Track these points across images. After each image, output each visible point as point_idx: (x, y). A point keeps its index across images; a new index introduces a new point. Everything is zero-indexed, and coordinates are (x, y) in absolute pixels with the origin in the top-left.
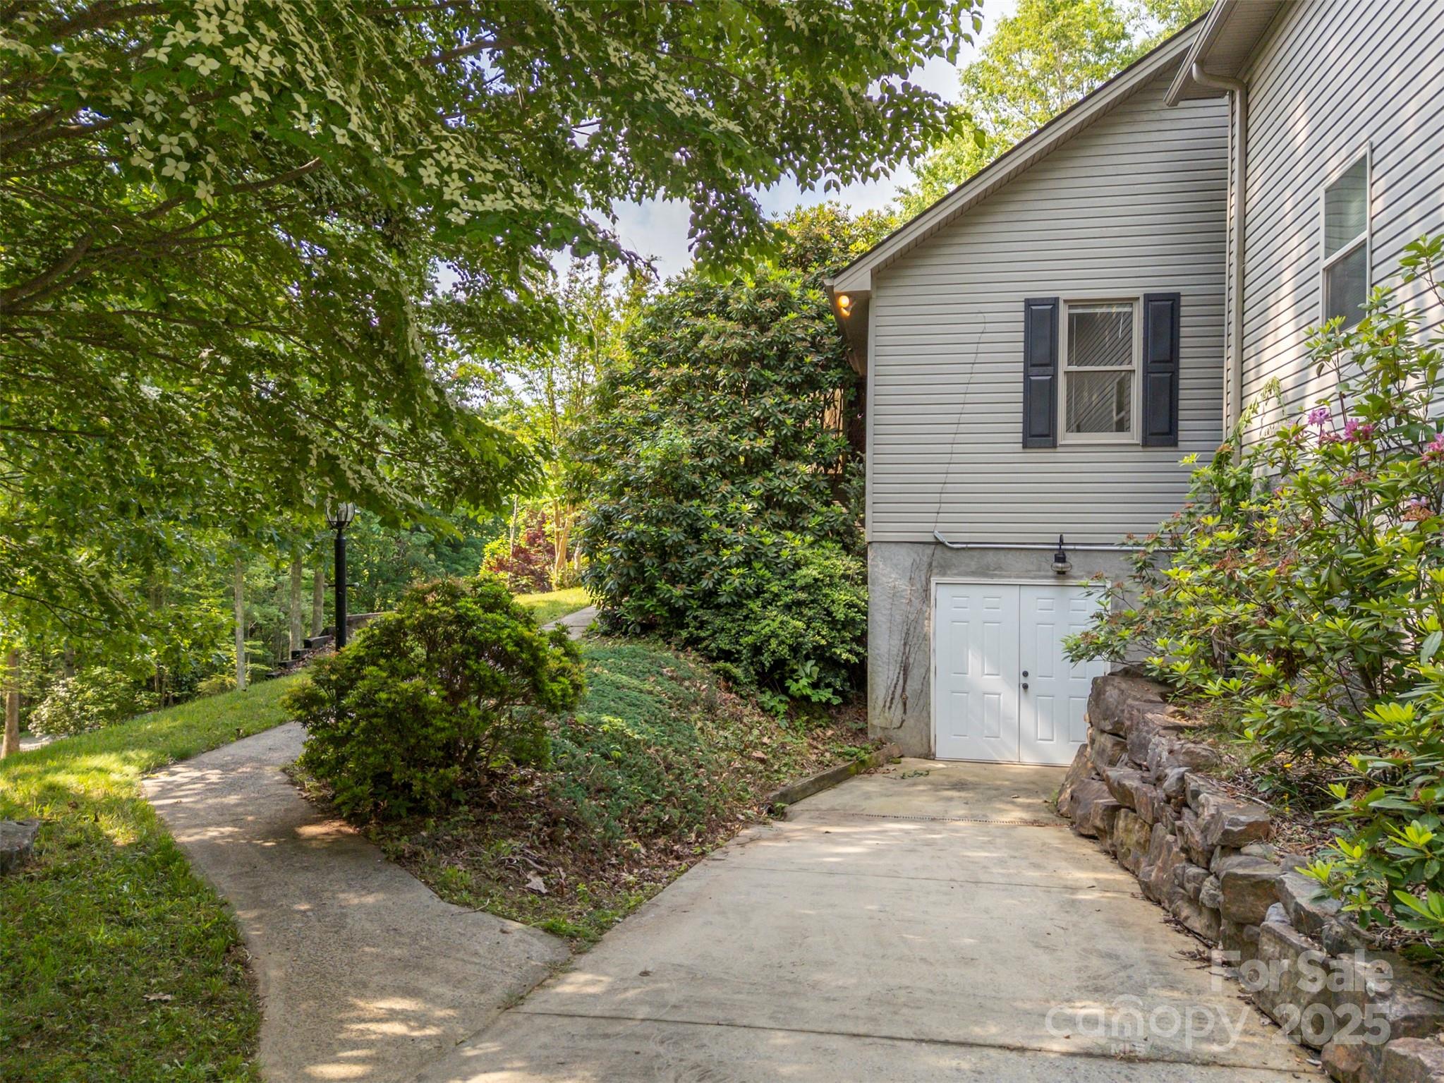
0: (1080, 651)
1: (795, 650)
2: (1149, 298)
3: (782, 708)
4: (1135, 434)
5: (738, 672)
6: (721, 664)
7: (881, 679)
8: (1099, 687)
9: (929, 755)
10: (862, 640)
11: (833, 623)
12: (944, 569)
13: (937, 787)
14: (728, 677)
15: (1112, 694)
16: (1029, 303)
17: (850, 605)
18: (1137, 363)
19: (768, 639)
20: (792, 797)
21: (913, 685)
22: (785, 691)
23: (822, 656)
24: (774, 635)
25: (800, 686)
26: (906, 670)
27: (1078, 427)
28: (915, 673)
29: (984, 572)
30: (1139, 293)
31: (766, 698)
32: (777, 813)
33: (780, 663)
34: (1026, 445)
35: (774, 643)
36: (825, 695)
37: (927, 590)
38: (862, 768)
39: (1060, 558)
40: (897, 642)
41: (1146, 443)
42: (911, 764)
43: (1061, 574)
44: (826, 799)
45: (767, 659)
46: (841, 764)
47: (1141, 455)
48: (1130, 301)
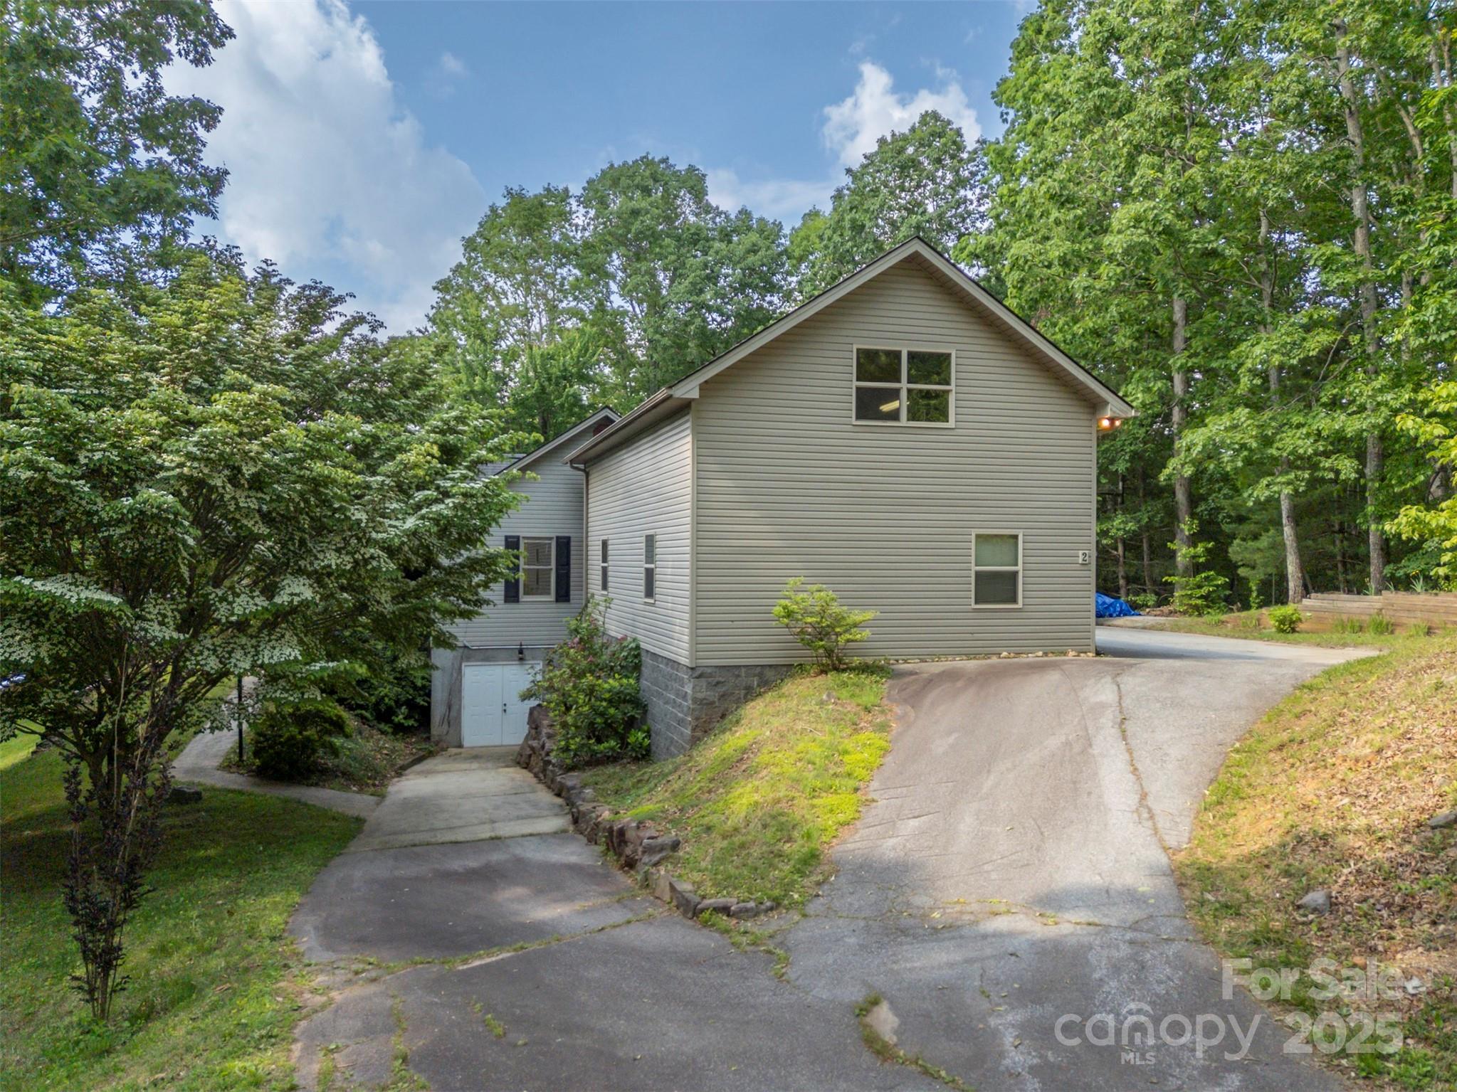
0: (526, 696)
1: (397, 702)
2: (558, 538)
3: (390, 730)
4: (552, 597)
5: (367, 715)
6: (359, 711)
7: (437, 713)
8: (532, 710)
9: (460, 746)
10: (429, 695)
11: (415, 687)
12: (468, 659)
13: (466, 759)
14: (362, 717)
15: (536, 713)
16: (507, 537)
17: (423, 678)
18: (553, 566)
19: (383, 698)
20: (404, 768)
21: (453, 714)
22: (391, 722)
23: (411, 704)
24: (386, 695)
25: (399, 718)
26: (450, 707)
27: (526, 593)
28: (455, 708)
29: (487, 659)
30: (554, 535)
31: (382, 726)
32: (399, 775)
33: (389, 709)
34: (506, 601)
35: (386, 700)
36: (411, 722)
37: (460, 669)
38: (431, 754)
39: (521, 652)
40: (446, 694)
41: (557, 601)
42: (453, 751)
43: (521, 659)
44: (417, 768)
45: (383, 708)
46: (421, 753)
47: (554, 605)
48: (550, 539)
